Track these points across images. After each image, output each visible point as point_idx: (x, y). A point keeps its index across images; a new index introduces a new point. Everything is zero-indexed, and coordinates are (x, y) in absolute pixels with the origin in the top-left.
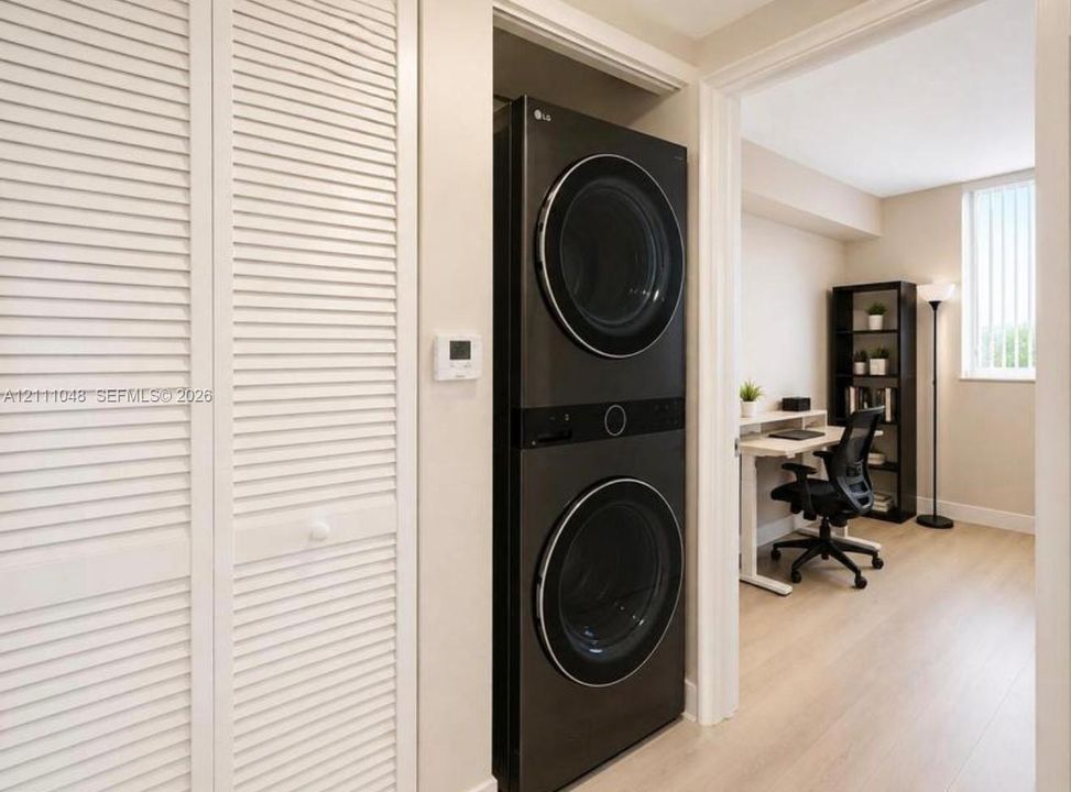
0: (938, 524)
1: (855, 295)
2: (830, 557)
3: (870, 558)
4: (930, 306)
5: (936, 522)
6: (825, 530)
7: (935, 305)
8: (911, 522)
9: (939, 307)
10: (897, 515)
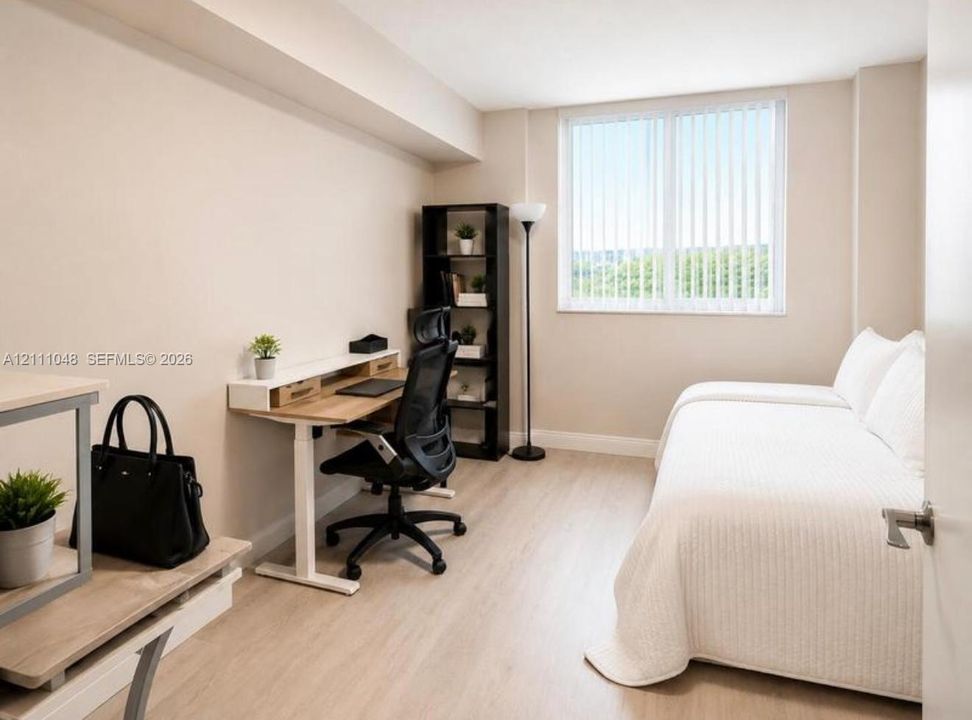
0: (533, 455)
1: (449, 213)
2: (401, 535)
3: (450, 525)
4: (522, 227)
5: (530, 454)
6: (395, 500)
7: (527, 225)
8: (505, 458)
9: (532, 228)
10: (492, 449)
